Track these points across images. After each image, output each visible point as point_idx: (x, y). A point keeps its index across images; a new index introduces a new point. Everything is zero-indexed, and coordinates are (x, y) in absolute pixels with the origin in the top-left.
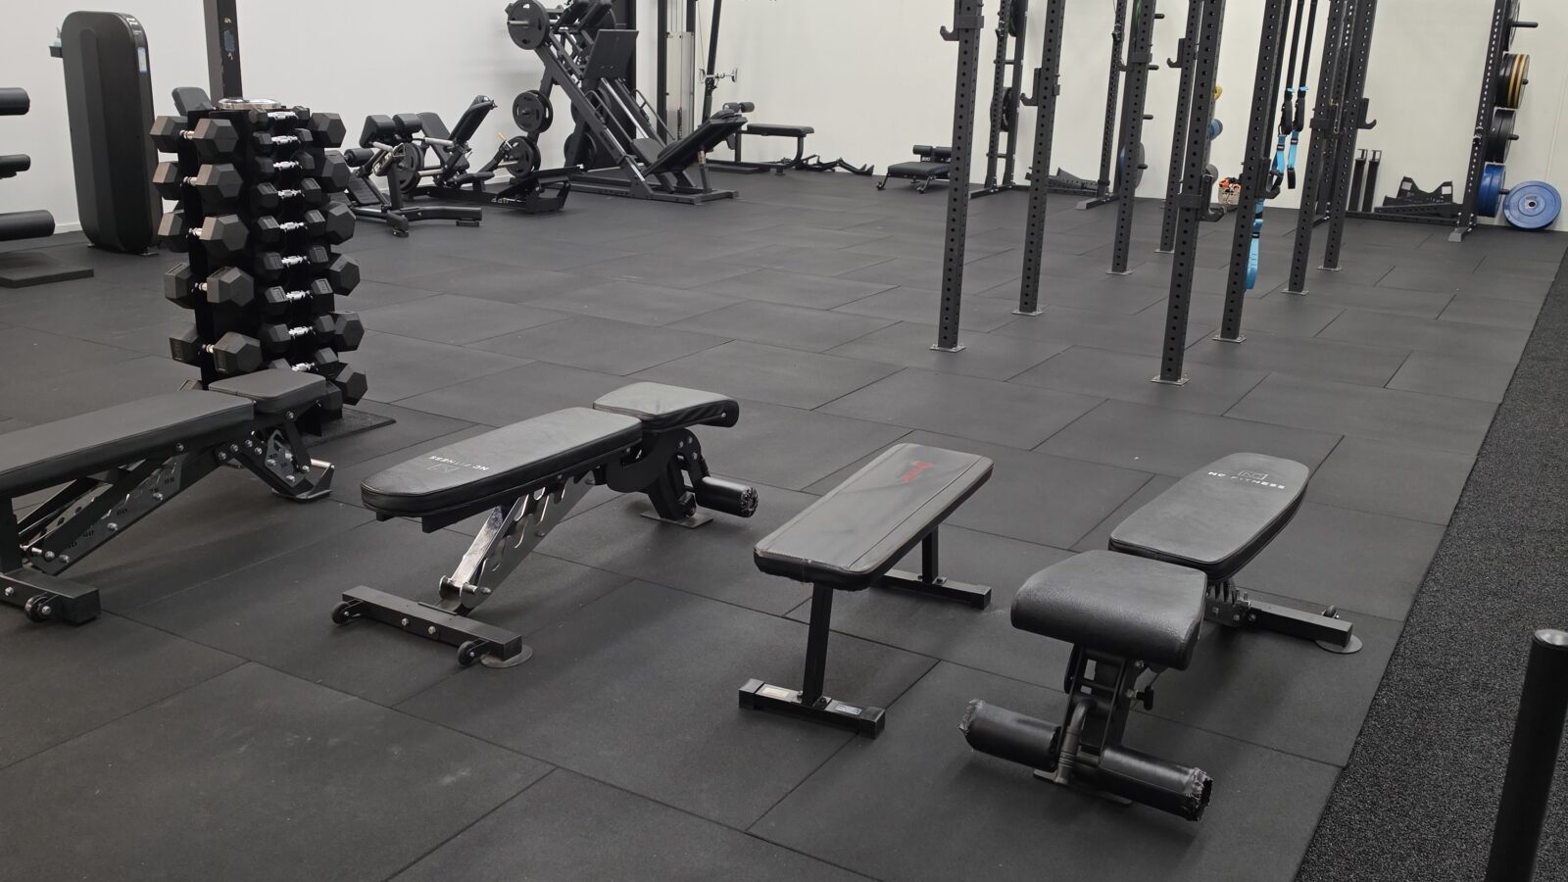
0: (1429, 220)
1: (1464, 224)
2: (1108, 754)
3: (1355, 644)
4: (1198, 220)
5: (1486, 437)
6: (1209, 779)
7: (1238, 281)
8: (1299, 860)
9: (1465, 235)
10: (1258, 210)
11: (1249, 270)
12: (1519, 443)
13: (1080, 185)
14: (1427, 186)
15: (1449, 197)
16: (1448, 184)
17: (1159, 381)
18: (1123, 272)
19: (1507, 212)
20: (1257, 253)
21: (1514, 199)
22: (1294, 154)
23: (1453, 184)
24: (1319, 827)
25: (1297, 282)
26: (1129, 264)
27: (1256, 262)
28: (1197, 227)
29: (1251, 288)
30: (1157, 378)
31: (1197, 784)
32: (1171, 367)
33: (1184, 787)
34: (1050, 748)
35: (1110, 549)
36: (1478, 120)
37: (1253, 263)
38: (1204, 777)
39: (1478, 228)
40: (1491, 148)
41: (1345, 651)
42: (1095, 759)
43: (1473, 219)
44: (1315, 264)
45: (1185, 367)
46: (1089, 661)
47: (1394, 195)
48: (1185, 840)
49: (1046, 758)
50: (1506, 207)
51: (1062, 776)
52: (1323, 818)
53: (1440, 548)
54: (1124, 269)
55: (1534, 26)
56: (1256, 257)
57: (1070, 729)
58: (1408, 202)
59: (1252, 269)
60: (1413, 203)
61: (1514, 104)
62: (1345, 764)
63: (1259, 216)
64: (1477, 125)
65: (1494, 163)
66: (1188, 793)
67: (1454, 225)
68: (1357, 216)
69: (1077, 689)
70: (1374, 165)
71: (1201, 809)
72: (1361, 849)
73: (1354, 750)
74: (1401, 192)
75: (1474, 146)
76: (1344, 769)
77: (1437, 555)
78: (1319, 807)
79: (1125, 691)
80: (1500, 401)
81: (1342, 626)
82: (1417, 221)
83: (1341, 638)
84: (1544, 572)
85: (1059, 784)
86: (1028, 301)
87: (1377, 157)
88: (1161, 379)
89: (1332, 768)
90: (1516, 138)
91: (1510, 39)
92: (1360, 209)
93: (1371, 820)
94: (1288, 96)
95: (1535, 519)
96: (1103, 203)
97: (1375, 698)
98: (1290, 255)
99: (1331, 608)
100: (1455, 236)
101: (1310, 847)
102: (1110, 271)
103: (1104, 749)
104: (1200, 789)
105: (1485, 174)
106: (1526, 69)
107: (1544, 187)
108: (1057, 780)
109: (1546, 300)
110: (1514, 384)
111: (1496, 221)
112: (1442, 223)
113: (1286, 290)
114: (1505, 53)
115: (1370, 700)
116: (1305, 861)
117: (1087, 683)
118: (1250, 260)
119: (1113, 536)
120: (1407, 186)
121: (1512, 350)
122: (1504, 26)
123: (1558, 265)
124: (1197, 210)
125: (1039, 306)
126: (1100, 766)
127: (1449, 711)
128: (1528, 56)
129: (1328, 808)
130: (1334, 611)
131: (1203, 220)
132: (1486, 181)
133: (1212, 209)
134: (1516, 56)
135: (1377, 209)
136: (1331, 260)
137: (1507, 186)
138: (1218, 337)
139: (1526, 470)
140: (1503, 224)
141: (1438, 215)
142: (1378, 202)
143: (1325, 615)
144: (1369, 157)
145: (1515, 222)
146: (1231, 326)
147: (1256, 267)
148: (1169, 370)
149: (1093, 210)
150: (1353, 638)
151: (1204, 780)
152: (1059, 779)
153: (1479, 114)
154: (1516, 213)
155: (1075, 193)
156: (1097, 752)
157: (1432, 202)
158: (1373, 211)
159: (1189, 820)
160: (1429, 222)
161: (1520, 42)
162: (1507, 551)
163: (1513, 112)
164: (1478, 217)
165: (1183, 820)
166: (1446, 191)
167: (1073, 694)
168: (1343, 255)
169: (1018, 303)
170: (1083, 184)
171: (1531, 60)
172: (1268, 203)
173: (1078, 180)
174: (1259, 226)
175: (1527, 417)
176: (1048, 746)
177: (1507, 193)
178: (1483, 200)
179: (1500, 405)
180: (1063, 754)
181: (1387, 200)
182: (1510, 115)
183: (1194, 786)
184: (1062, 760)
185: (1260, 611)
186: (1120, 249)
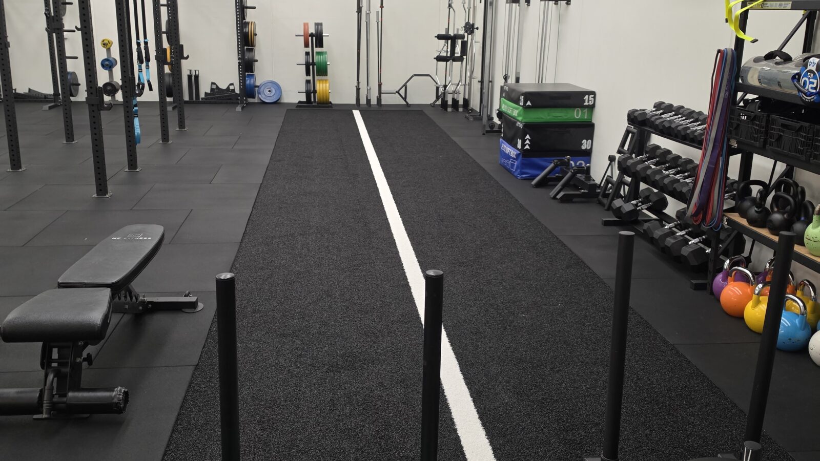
0: (227, 102)
1: (242, 103)
2: (70, 394)
3: (200, 306)
4: (99, 110)
5: (256, 199)
6: (126, 390)
7: (132, 141)
8: (176, 414)
9: (243, 108)
10: (134, 103)
11: (136, 134)
12: (270, 200)
13: (43, 96)
14: (223, 86)
15: (233, 90)
16: (232, 84)
17: (96, 197)
18: (72, 142)
19: (260, 96)
20: (138, 124)
21: (262, 89)
22: (149, 74)
23: (234, 84)
24: (185, 396)
25: (165, 137)
26: (75, 137)
27: (139, 129)
28: (100, 114)
29: (139, 143)
30: (95, 196)
31: (120, 395)
32: (102, 188)
33: (113, 398)
34: (38, 401)
35: (59, 288)
36: (239, 54)
37: (137, 130)
38: (123, 390)
39: (249, 104)
40: (247, 66)
41: (196, 311)
42: (65, 399)
43: (246, 100)
44: (173, 128)
45: (109, 187)
46: (54, 349)
47: (209, 91)
48: (119, 424)
49: (36, 408)
50: (259, 93)
51: (46, 414)
52: (187, 392)
53: (238, 253)
54: (73, 140)
55: (255, 8)
56: (139, 127)
57: (46, 387)
58: (216, 94)
59: (138, 133)
60: (217, 94)
61: (253, 45)
62: (197, 364)
63: (136, 106)
64: (238, 55)
65: (250, 73)
66: (116, 401)
67: (238, 104)
68: (193, 103)
69: (49, 366)
70: (197, 77)
71: (125, 407)
72: (205, 400)
73: (201, 355)
74: (212, 89)
75: (239, 66)
76: (197, 366)
77: (236, 257)
78: (185, 387)
79: (75, 359)
80: (261, 182)
81: (192, 299)
82: (221, 103)
83: (193, 305)
84: (282, 255)
85: (45, 419)
86: (16, 163)
87: (197, 73)
88: (97, 195)
89: (191, 367)
90: (257, 61)
91: (245, 14)
92: (194, 99)
93: (209, 385)
94: (138, 44)
95: (277, 232)
96: (59, 105)
97: (210, 329)
98: (159, 124)
99: (187, 292)
100: (239, 109)
101: (181, 407)
102: (65, 142)
103: (68, 392)
104: (121, 396)
105: (247, 79)
106: (255, 28)
107: (274, 83)
108: (43, 417)
109: (279, 135)
110: (267, 173)
111: (256, 100)
112: (233, 103)
113: (161, 142)
114: (244, 21)
115: (208, 330)
116: (179, 414)
117: (55, 361)
118: (135, 128)
119: (60, 280)
120: (214, 87)
121: (265, 158)
122: (241, 9)
123: (283, 118)
124: (98, 105)
125: (22, 165)
126: (67, 402)
127: (243, 325)
128: (254, 22)
129: (189, 386)
130: (189, 293)
131: (102, 110)
132: (248, 82)
133: (106, 104)
134: (249, 22)
135: (202, 99)
136: (182, 125)
137: (258, 84)
138: (127, 170)
139: (273, 211)
140: (260, 101)
141: (230, 99)
142: (202, 95)
143: (185, 296)
144: (194, 74)
145: (264, 100)
146: (133, 163)
147: (139, 132)
148: (101, 190)
149: (53, 110)
150: (199, 304)
151: (123, 391)
152: (45, 416)
153: (238, 51)
154: (264, 96)
155: (41, 102)
156: (65, 395)
157: (226, 93)
158: (201, 100)
159: (120, 413)
160: (227, 103)
161: (250, 16)
162: (266, 248)
163: (253, 49)
164: (248, 99)
165: (116, 415)
166: (231, 87)
167: (46, 369)
168: (187, 122)
169: (9, 166)
170: (45, 96)
171: (256, 23)
172: (139, 99)
173: (42, 94)
174: (137, 111)
175: (273, 187)
176: (37, 400)
177: (258, 87)
178: (249, 91)
179: (261, 184)
180: (45, 402)
181: (206, 94)
182: (252, 50)
183: (118, 396)
184: (44, 405)
185: (153, 302)
186: (68, 130)
